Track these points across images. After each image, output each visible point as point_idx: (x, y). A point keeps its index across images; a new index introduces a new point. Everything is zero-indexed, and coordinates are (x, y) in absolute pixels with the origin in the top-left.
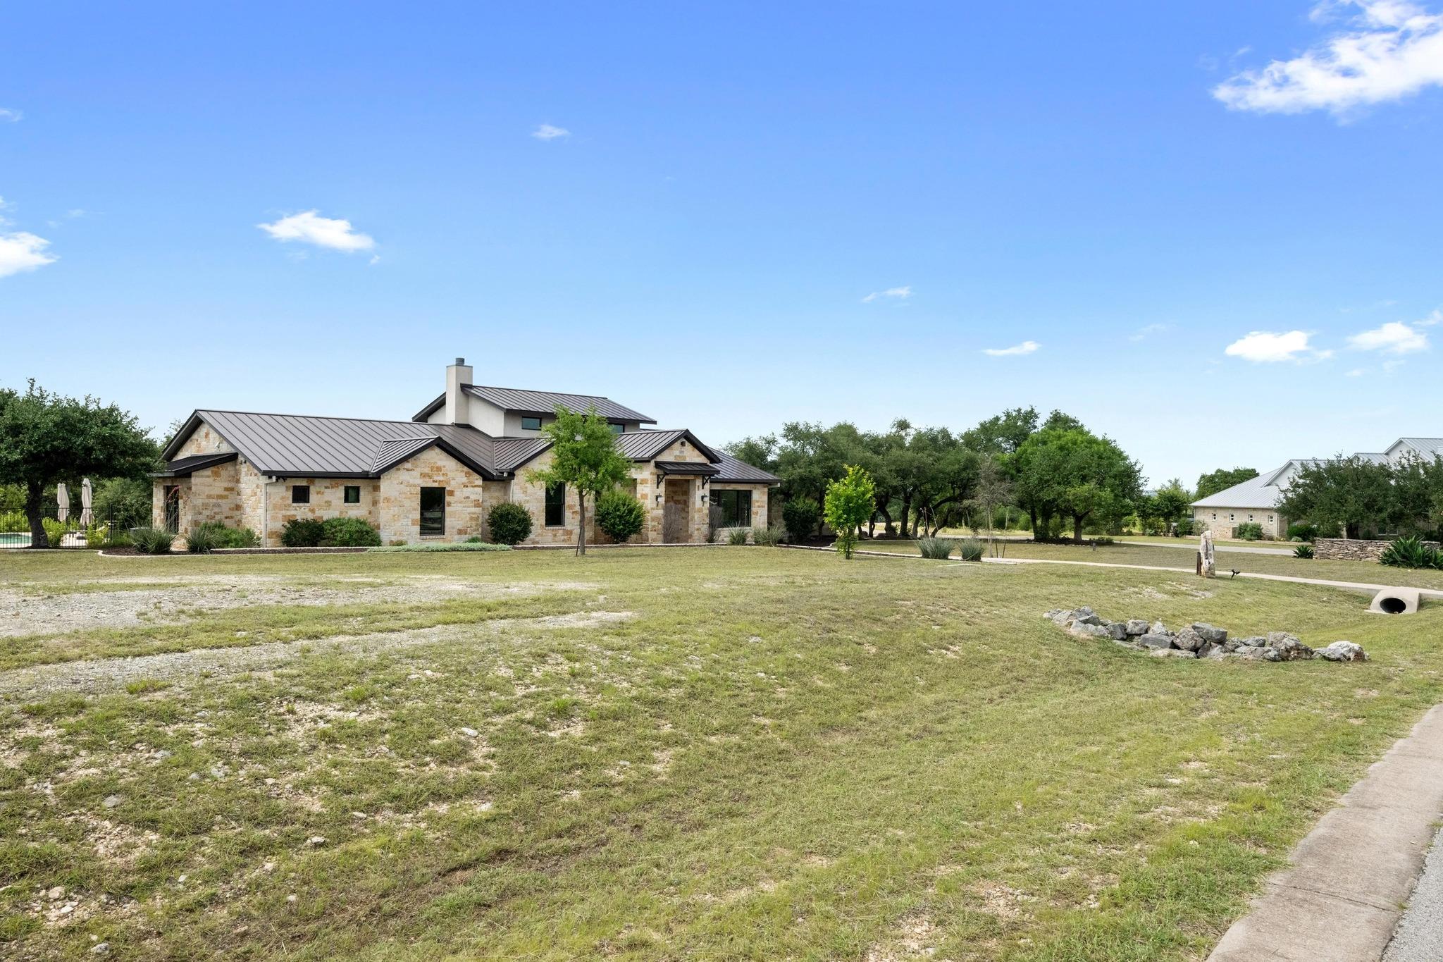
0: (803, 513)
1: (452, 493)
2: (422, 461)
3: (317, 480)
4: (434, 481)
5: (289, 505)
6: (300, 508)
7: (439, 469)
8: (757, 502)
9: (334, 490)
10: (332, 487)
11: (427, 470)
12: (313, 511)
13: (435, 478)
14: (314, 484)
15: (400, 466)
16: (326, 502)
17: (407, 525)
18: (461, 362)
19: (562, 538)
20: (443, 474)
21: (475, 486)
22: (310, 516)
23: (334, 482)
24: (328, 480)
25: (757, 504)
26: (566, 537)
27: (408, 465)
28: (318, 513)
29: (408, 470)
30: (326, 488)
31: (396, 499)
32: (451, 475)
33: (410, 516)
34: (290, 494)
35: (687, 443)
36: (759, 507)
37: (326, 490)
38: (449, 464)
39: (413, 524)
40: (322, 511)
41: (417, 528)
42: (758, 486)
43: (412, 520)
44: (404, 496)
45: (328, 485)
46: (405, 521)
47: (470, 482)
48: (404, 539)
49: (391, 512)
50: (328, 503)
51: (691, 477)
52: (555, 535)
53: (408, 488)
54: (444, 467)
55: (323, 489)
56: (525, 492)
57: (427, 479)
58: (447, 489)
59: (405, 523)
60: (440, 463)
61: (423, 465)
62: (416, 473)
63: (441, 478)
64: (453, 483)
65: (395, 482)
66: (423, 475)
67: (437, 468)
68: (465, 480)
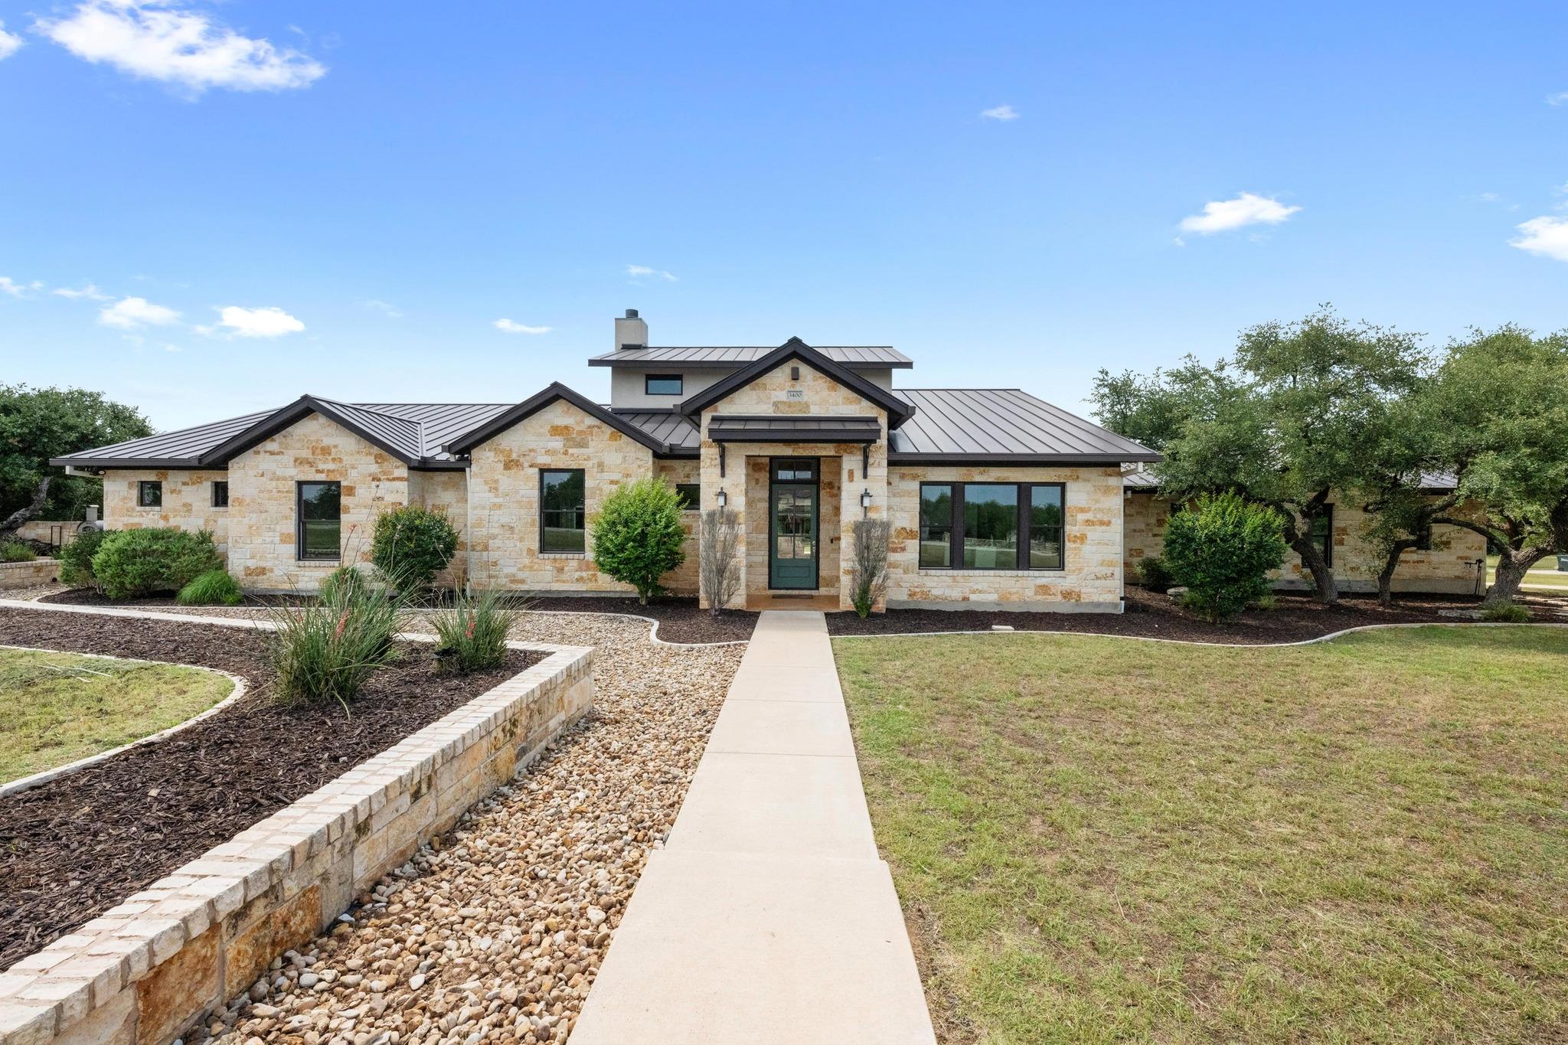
0: (1211, 540)
1: (351, 491)
2: (296, 438)
3: (170, 472)
4: (318, 471)
5: (133, 509)
6: (148, 513)
7: (326, 451)
8: (1082, 510)
9: (195, 487)
10: (193, 484)
11: (306, 454)
12: (166, 518)
13: (321, 467)
14: (166, 478)
15: (259, 447)
16: (185, 505)
17: (272, 542)
18: (633, 314)
19: (577, 575)
20: (334, 460)
21: (394, 479)
22: (161, 525)
23: (195, 474)
24: (187, 473)
25: (1081, 517)
26: (584, 574)
27: (270, 445)
28: (173, 522)
29: (272, 453)
30: (184, 484)
31: (253, 501)
32: (347, 460)
33: (278, 527)
34: (135, 493)
35: (805, 370)
36: (1088, 522)
37: (184, 488)
38: (346, 443)
39: (282, 541)
40: (178, 519)
41: (291, 549)
42: (1083, 472)
43: (282, 534)
44: (266, 495)
45: (187, 480)
46: (268, 536)
47: (385, 473)
48: (267, 564)
49: (246, 521)
50: (188, 507)
51: (827, 450)
52: (561, 570)
53: (274, 483)
54: (336, 446)
55: (179, 486)
56: (494, 489)
57: (306, 467)
58: (343, 484)
59: (268, 540)
60: (327, 441)
61: (299, 445)
62: (288, 458)
63: (331, 466)
64: (353, 474)
65: (252, 473)
66: (299, 462)
67: (323, 449)
68: (374, 468)
